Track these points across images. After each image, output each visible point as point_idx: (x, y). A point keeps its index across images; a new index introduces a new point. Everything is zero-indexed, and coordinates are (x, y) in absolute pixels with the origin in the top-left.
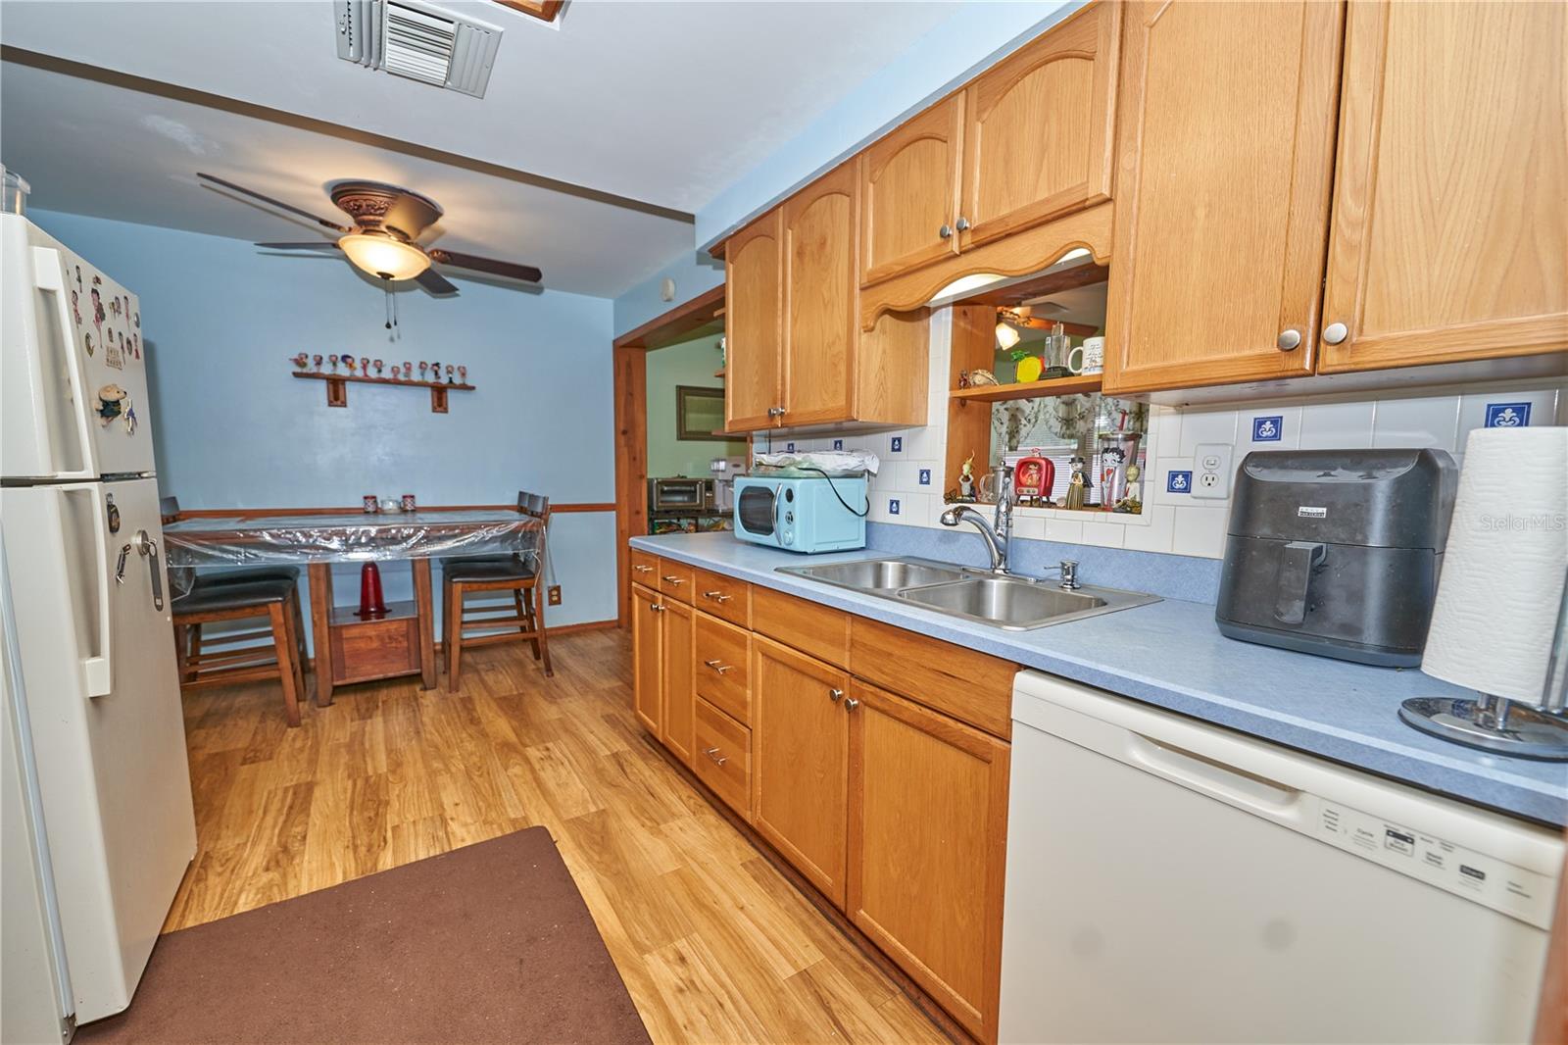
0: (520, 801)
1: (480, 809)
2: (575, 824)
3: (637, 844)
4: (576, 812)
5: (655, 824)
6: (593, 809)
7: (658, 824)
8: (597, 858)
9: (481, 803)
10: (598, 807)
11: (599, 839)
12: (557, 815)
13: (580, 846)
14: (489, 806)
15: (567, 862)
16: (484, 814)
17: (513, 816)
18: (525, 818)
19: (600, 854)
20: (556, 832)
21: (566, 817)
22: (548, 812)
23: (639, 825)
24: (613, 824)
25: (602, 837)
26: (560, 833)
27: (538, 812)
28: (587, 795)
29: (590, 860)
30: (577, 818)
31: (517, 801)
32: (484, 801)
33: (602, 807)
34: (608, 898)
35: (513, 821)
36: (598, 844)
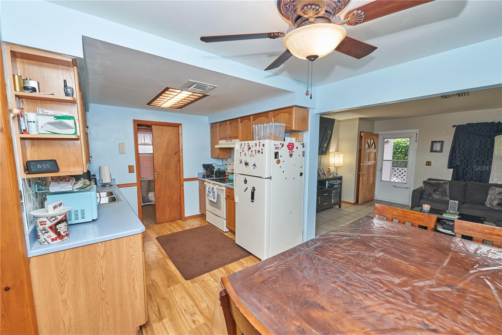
0: (196, 289)
1: (207, 285)
2: (177, 282)
3: (160, 277)
4: (177, 286)
5: (153, 283)
6: (172, 288)
7: (152, 284)
8: (171, 273)
9: (209, 288)
10: (170, 289)
11: (170, 278)
12: (183, 285)
13: (175, 276)
14: (206, 287)
15: (178, 272)
16: (206, 284)
17: (196, 283)
18: (192, 283)
19: (170, 274)
20: (182, 279)
21: (180, 284)
22: (185, 285)
23: (158, 283)
24: (165, 282)
25: (169, 278)
26: (181, 279)
27: (189, 286)
28: (174, 294)
29: (173, 273)
30: (177, 284)
31: (197, 289)
32: (208, 288)
33: (169, 288)
34: (169, 266)
35: (195, 282)
36: (170, 277)
